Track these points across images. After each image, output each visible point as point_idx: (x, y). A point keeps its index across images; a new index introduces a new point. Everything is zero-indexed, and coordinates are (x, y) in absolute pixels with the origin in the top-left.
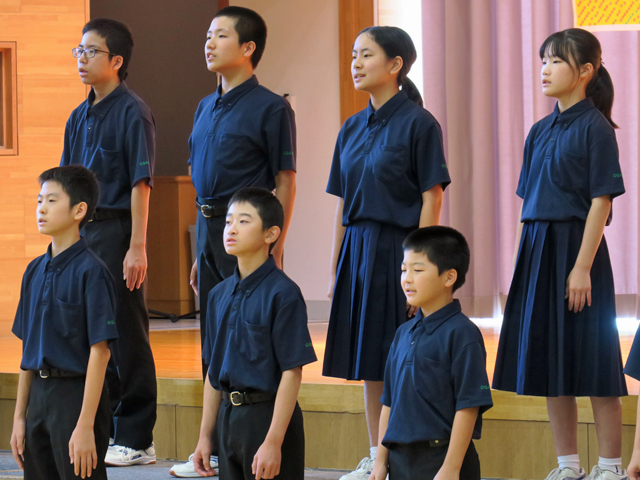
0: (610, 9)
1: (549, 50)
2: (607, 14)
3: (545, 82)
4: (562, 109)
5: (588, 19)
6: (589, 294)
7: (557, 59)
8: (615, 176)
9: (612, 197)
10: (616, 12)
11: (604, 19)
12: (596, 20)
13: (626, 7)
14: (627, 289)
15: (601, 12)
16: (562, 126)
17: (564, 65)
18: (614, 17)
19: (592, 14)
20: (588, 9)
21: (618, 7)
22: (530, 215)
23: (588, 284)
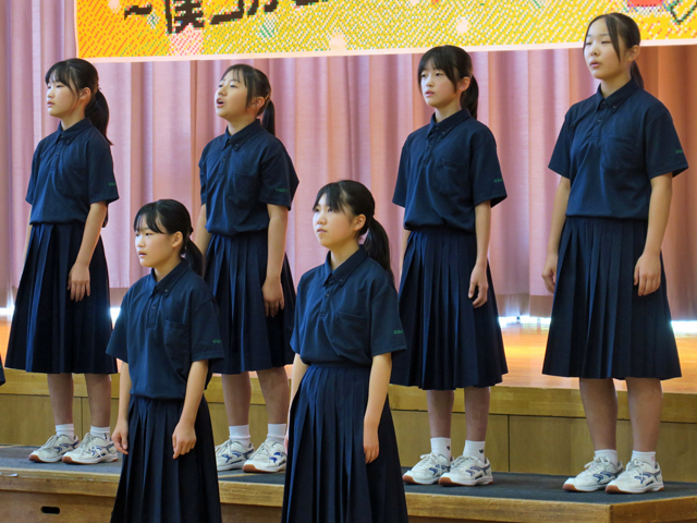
0: (107, 43)
1: (54, 76)
2: (104, 49)
3: (49, 103)
4: (65, 128)
5: (89, 52)
6: (88, 285)
7: (60, 84)
8: (110, 184)
9: (107, 202)
10: (112, 46)
11: (102, 52)
12: (95, 53)
13: (120, 43)
14: (120, 283)
15: (100, 46)
16: (65, 142)
17: (66, 89)
18: (110, 50)
19: (92, 48)
20: (89, 43)
21: (114, 42)
22: (37, 218)
23: (88, 278)
